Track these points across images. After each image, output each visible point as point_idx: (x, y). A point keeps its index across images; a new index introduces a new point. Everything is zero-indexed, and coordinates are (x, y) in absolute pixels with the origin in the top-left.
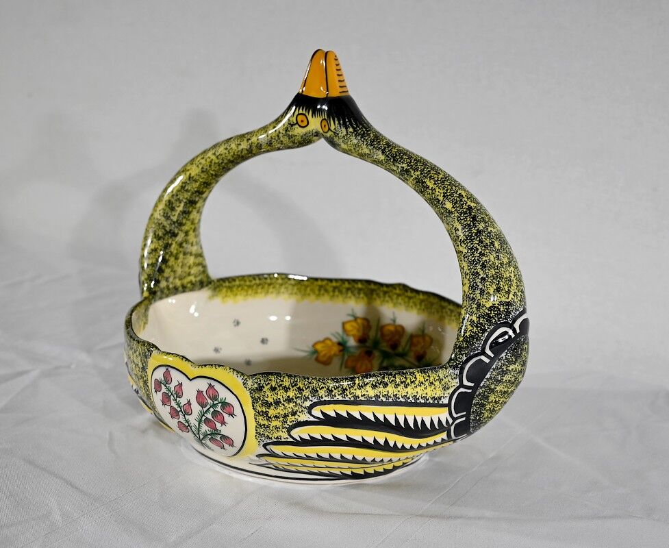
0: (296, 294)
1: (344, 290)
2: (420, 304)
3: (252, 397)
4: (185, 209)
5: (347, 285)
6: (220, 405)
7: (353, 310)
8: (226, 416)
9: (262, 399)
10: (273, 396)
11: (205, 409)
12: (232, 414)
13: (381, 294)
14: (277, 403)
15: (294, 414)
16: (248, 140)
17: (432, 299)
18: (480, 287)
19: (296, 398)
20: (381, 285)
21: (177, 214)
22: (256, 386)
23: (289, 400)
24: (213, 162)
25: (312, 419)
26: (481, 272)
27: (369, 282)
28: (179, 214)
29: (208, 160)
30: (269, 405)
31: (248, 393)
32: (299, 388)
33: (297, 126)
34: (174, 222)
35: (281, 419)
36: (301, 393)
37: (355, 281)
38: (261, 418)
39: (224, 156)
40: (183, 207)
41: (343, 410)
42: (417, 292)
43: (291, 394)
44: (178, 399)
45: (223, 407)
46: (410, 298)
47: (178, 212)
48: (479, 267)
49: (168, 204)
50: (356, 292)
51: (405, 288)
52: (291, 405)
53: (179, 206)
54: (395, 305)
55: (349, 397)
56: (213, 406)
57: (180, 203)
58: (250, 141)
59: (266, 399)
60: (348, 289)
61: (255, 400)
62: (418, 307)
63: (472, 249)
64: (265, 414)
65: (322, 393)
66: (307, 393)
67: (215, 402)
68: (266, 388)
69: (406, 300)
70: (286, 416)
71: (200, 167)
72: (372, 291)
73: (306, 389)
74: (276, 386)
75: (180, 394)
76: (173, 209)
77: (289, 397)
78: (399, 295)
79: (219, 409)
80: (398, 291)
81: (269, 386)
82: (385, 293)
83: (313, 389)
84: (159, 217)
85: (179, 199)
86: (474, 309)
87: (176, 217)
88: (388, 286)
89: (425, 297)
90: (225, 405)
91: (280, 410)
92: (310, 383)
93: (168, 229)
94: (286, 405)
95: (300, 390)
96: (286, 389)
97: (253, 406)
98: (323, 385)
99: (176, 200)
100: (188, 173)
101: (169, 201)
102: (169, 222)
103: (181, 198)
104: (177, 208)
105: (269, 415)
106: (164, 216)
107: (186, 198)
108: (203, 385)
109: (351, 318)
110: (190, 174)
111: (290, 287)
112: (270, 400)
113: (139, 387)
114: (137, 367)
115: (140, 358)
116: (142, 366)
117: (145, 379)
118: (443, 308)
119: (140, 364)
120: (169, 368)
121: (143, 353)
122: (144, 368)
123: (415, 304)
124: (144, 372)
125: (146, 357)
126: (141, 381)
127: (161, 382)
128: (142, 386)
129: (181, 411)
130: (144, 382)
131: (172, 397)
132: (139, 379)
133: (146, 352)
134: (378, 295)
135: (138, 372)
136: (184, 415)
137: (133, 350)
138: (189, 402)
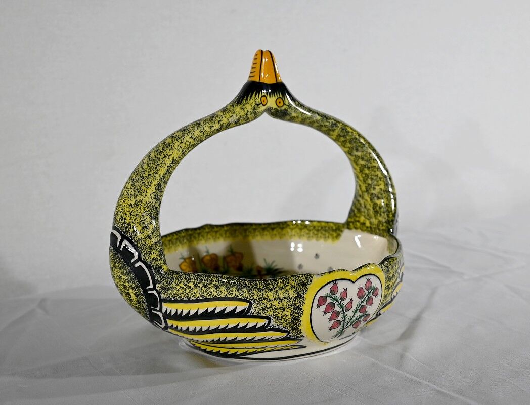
2: (225, 234)
7: (181, 254)
11: (362, 300)
12: (376, 295)
15: (396, 280)
16: (219, 122)
17: (235, 227)
20: (195, 229)
24: (191, 144)
27: (187, 230)
29: (187, 143)
31: (384, 275)
33: (261, 105)
38: (386, 290)
39: (199, 138)
42: (222, 226)
45: (373, 293)
46: (216, 232)
50: (181, 240)
51: (211, 227)
54: (206, 241)
58: (221, 123)
61: (386, 279)
62: (224, 236)
64: (388, 287)
69: (214, 234)
70: (394, 283)
71: (181, 150)
72: (191, 236)
75: (345, 297)
78: (208, 233)
79: (371, 295)
80: (207, 230)
82: (199, 234)
88: (200, 228)
89: (228, 228)
90: (375, 290)
97: (385, 284)
100: (171, 158)
106: (155, 199)
109: (182, 260)
110: (173, 158)
112: (391, 275)
113: (280, 317)
114: (286, 300)
115: (293, 290)
116: (295, 295)
117: (297, 305)
118: (245, 230)
119: (292, 294)
120: (337, 282)
121: (299, 284)
122: (299, 296)
123: (221, 235)
124: (299, 299)
125: (304, 285)
126: (288, 310)
127: (327, 297)
128: (287, 314)
129: (343, 310)
130: (296, 308)
131: (337, 303)
132: (284, 310)
133: (303, 282)
134: (195, 238)
135: (285, 304)
136: (344, 313)
137: (277, 289)
138: (351, 300)
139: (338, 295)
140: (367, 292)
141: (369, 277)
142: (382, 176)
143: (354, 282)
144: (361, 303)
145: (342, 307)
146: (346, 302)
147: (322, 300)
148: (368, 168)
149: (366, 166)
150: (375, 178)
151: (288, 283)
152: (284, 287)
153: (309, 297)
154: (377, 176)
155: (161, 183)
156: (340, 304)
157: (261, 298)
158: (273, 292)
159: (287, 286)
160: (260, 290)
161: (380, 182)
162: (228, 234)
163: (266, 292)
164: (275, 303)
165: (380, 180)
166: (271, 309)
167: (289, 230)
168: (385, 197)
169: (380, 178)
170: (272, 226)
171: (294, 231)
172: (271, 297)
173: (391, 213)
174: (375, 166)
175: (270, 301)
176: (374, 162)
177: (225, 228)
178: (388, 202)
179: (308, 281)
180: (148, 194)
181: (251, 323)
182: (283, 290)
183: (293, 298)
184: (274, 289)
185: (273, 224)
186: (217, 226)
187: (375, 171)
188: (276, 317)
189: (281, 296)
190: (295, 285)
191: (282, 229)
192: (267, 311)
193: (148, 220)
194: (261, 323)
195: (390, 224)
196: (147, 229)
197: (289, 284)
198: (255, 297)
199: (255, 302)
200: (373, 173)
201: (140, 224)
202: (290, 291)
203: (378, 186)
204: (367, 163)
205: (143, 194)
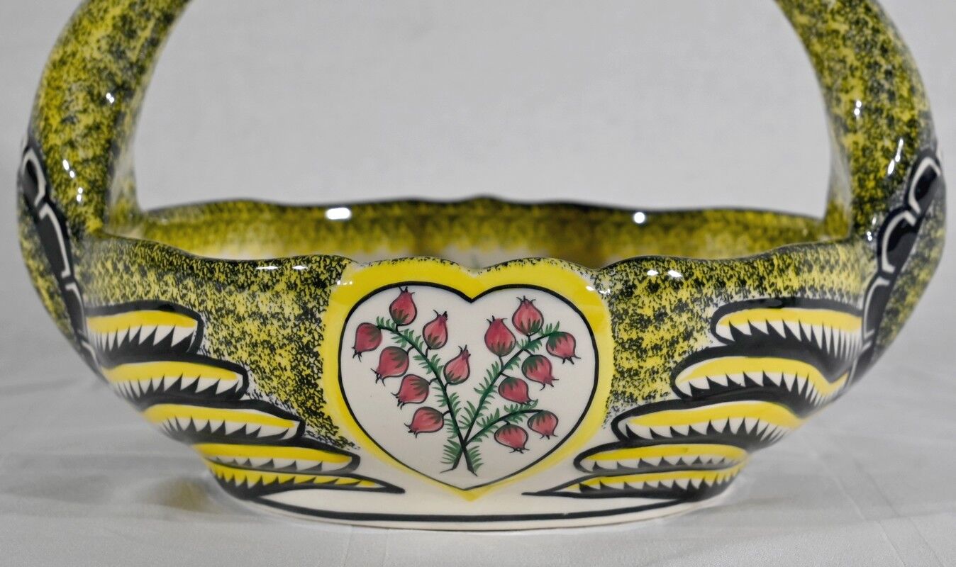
0: (273, 241)
1: (366, 226)
2: (536, 228)
3: (612, 313)
4: (155, 36)
5: (370, 213)
6: (544, 341)
8: (556, 362)
9: (631, 312)
10: (653, 304)
11: (506, 359)
12: (569, 357)
13: (445, 223)
14: (660, 316)
15: (688, 336)
17: (564, 214)
18: (887, 86)
19: (693, 302)
20: (442, 205)
21: (139, 45)
22: (619, 286)
23: (681, 307)
25: (717, 344)
26: (882, 61)
27: (414, 203)
28: (143, 46)
30: (643, 323)
31: (605, 303)
32: (697, 281)
34: (132, 65)
35: (665, 351)
36: (700, 292)
37: (387, 204)
38: (625, 355)
40: (154, 31)
41: (760, 319)
42: (527, 207)
43: (684, 294)
44: (431, 354)
45: (551, 346)
46: (509, 221)
47: (142, 41)
48: (876, 52)
49: (120, 24)
50: (390, 226)
51: (494, 205)
52: (685, 317)
53: (145, 27)
54: (476, 241)
55: (769, 294)
56: (531, 345)
57: (148, 19)
59: (639, 311)
60: (374, 222)
61: (617, 317)
62: (531, 233)
63: (857, 22)
64: (636, 347)
65: (731, 287)
66: (708, 290)
67: (534, 338)
68: (640, 289)
69: (501, 225)
70: (673, 342)
72: (424, 220)
73: (708, 281)
74: (659, 281)
75: (441, 339)
76: (131, 34)
77: (680, 300)
78: (482, 220)
79: (541, 350)
80: (480, 211)
81: (645, 284)
82: (452, 219)
83: (718, 280)
84: (97, 55)
85: (146, 11)
86: (885, 128)
87: (137, 52)
88: (456, 204)
89: (546, 212)
90: (558, 338)
91: (666, 332)
92: (712, 269)
93: (119, 80)
94: (676, 318)
95: (699, 284)
96: (676, 285)
97: (614, 332)
98: (731, 272)
99: (140, 15)
101: (124, 18)
102: (122, 63)
103: (151, 10)
104: (139, 33)
105: (644, 346)
106: (110, 52)
107: (162, 11)
108: (504, 306)
111: (263, 227)
112: (648, 312)
113: (267, 371)
114: (275, 321)
115: (292, 295)
116: (298, 311)
117: (305, 341)
118: (593, 224)
119: (291, 309)
120: (411, 289)
121: (306, 279)
122: (308, 315)
123: (523, 231)
124: (307, 323)
125: (321, 284)
126: (282, 352)
127: (380, 327)
128: (285, 362)
129: (438, 379)
130: (302, 349)
131: (414, 353)
132: (272, 349)
133: (318, 275)
134: (437, 226)
135: (273, 333)
136: (444, 389)
137: (255, 287)
138: (464, 354)
139: (416, 328)
140: (521, 338)
141: (530, 295)
142: (856, 64)
143: (470, 301)
144: (504, 367)
145: (432, 367)
146: (445, 355)
147: (368, 335)
148: (820, 36)
149: (814, 31)
150: (838, 67)
151: (282, 274)
152: (270, 283)
153: (332, 318)
154: (843, 61)
155: (131, 14)
156: (425, 357)
157: (220, 309)
158: (246, 293)
159: (278, 281)
160: (219, 287)
161: (853, 82)
162: (542, 230)
163: (230, 293)
164: (252, 326)
165: (853, 76)
166: (243, 342)
167: (708, 237)
168: (862, 127)
169: (853, 70)
170: (666, 220)
171: (719, 238)
172: (241, 310)
173: (872, 176)
174: (836, 32)
175: (239, 319)
176: (834, 20)
177: (536, 213)
178: (868, 144)
179: (331, 276)
180: (92, 40)
181: (207, 377)
182: (269, 294)
183: (292, 318)
184: (249, 286)
185: (670, 213)
186: (513, 205)
187: (837, 48)
188: (257, 368)
189: (264, 309)
190: (298, 282)
191: (691, 230)
192: (236, 347)
193: (81, 102)
194: (228, 381)
195: (862, 210)
196: (73, 123)
197: (284, 279)
198: (209, 304)
199: (208, 319)
200: (831, 51)
201: (59, 108)
202: (284, 296)
203: (847, 92)
204: (814, 21)
205: (80, 38)
